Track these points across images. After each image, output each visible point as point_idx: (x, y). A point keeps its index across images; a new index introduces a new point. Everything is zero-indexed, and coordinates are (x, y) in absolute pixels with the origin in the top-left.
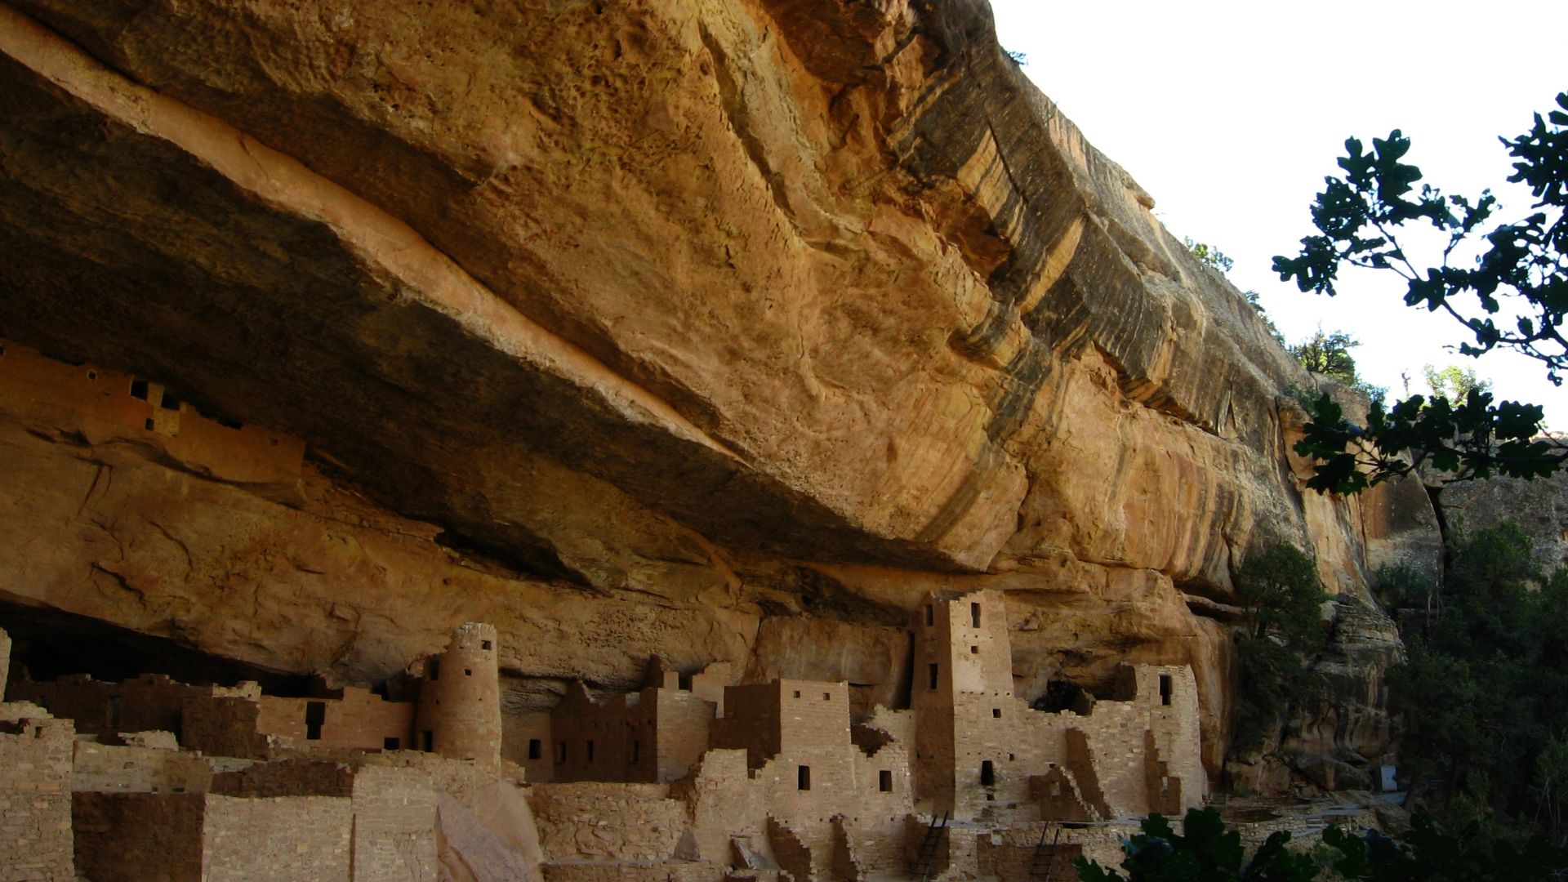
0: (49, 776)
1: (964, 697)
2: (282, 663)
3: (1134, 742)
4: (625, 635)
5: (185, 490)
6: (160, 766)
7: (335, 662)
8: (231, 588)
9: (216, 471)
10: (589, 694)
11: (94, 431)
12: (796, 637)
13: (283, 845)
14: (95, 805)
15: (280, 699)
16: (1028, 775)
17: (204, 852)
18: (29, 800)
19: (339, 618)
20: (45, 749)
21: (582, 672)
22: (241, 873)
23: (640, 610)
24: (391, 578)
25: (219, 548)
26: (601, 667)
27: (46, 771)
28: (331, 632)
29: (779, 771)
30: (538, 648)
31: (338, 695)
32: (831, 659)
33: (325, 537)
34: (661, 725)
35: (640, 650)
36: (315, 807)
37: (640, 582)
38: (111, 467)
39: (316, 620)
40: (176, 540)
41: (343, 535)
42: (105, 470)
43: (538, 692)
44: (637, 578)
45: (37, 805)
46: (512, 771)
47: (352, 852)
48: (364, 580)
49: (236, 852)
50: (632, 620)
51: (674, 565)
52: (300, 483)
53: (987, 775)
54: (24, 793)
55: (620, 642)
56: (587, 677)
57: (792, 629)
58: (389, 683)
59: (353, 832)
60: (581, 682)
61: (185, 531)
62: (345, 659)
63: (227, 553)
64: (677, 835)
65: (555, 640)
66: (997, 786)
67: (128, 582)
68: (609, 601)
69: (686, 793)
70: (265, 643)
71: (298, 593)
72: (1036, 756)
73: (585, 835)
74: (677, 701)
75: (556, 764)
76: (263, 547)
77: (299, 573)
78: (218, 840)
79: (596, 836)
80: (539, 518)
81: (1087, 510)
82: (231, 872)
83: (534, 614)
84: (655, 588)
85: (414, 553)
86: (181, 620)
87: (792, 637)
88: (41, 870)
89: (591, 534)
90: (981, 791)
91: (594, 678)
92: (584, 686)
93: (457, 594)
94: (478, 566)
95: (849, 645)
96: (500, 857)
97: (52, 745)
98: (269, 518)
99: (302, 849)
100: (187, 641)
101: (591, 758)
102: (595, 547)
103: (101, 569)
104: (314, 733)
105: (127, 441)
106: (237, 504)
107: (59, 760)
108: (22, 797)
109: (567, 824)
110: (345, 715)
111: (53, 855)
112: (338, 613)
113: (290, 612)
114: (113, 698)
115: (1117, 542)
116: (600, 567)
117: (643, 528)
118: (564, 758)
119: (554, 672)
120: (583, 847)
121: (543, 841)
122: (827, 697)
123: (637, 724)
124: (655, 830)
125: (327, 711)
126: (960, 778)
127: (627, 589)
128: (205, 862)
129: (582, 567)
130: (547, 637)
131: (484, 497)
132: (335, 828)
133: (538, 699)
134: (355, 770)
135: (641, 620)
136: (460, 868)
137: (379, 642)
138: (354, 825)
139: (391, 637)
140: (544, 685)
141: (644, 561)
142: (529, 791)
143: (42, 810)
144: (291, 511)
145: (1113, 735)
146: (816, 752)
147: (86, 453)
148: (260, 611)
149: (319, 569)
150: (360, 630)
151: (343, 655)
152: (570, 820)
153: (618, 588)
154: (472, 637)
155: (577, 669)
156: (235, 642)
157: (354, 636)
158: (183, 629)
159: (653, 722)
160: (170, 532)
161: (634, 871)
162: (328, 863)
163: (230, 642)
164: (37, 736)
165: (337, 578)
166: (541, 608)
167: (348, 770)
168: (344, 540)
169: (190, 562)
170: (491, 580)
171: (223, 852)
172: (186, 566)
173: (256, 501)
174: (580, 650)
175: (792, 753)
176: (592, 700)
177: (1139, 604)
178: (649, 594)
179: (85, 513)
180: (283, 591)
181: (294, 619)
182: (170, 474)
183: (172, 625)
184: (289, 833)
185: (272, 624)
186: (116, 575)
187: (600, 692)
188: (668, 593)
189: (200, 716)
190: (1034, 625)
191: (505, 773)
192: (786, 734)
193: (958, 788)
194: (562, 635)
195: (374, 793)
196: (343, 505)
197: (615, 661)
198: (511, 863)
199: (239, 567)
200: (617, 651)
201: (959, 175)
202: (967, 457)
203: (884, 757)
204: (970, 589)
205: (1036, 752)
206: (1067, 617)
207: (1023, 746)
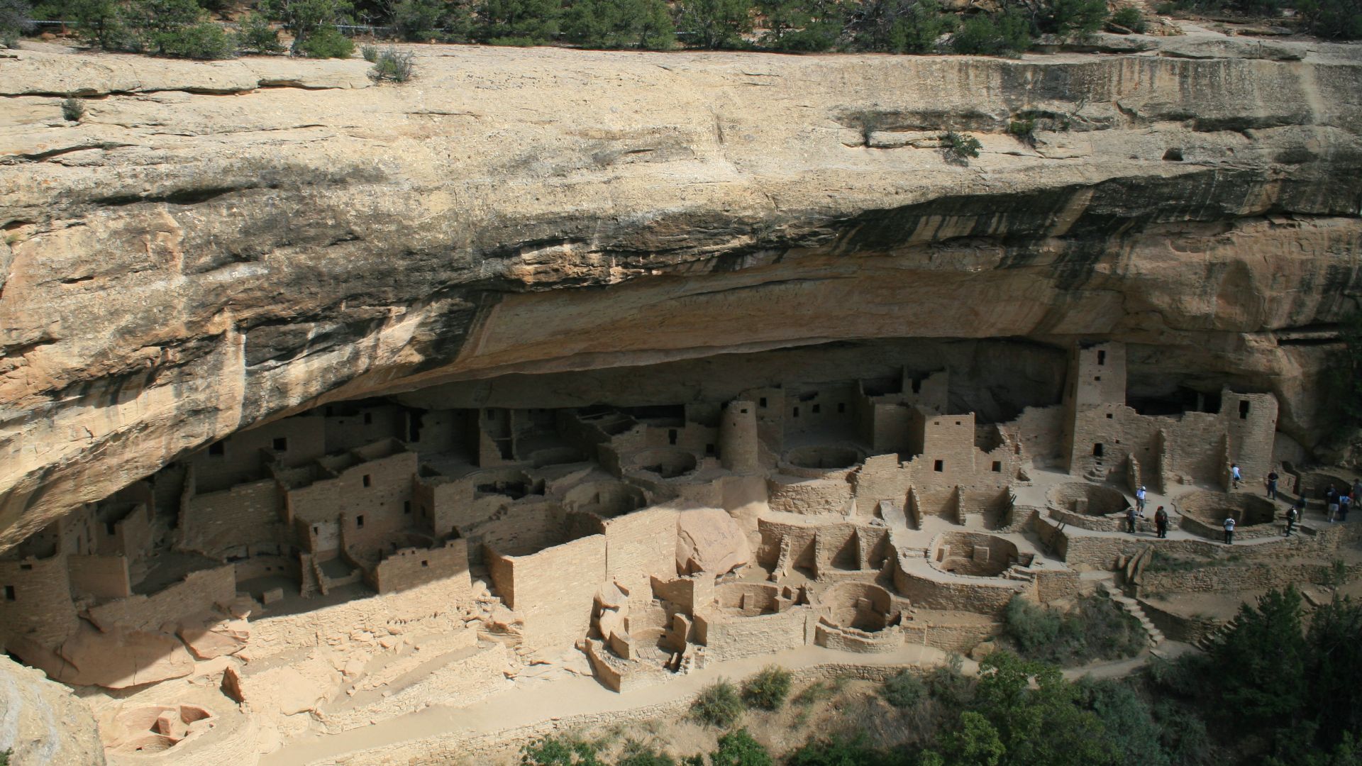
0: (458, 558)
1: (1085, 407)
3: (1213, 439)
15: (656, 428)
17: (514, 581)
18: (451, 567)
20: (456, 550)
29: (921, 462)
34: (876, 423)
36: (583, 545)
39: (677, 388)
45: (454, 568)
47: (606, 555)
53: (1098, 450)
54: (449, 565)
57: (995, 351)
59: (607, 548)
64: (844, 501)
66: (1104, 457)
72: (1135, 442)
73: (789, 502)
74: (887, 410)
79: (794, 503)
88: (457, 588)
90: (1093, 460)
104: (674, 445)
107: (462, 552)
108: (447, 567)
110: (686, 435)
115: (1207, 320)
120: (788, 507)
122: (959, 424)
124: (827, 501)
125: (678, 434)
126: (1076, 453)
128: (515, 584)
132: (596, 549)
134: (605, 521)
136: (688, 540)
138: (607, 542)
143: (457, 569)
145: (1196, 435)
146: (948, 453)
152: (782, 495)
154: (736, 408)
161: (798, 529)
162: (592, 562)
164: (451, 547)
167: (602, 522)
175: (931, 453)
190: (1153, 360)
193: (1074, 457)
195: (621, 528)
201: (910, 239)
202: (1042, 304)
203: (997, 455)
204: (1093, 345)
205: (1135, 440)
206: (1179, 356)
207: (1127, 436)
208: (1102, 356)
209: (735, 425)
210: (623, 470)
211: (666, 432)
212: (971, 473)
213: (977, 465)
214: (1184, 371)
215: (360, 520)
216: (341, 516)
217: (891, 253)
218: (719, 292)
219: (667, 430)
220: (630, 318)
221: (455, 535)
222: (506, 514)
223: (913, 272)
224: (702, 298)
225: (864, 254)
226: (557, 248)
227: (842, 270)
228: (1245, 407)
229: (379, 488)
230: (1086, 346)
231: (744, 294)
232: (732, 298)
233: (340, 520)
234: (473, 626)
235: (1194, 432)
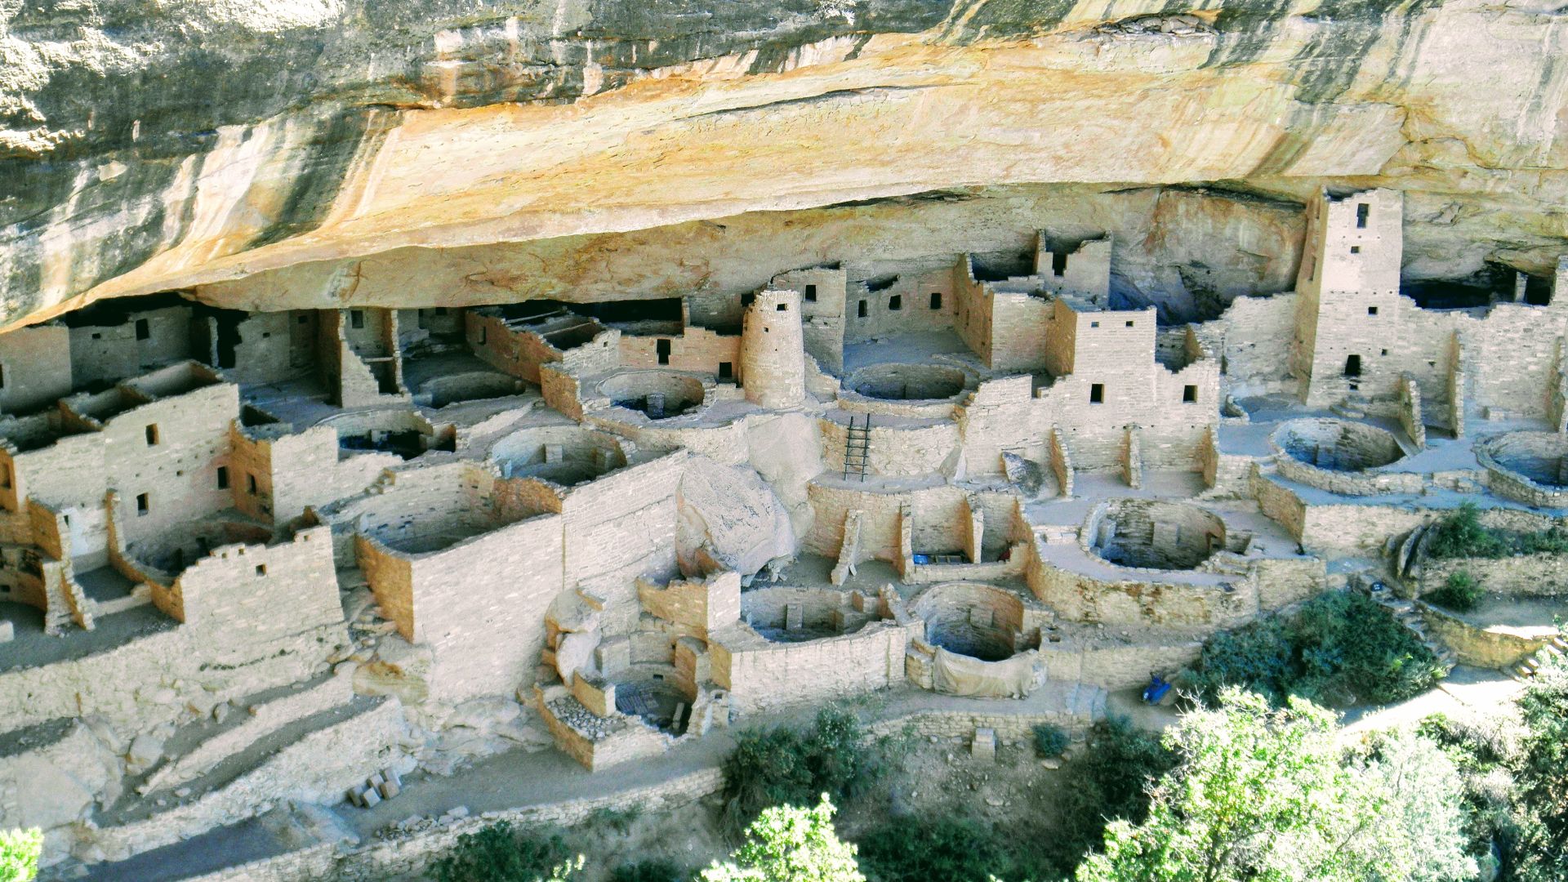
0: (318, 558)
1: (1333, 297)
3: (1540, 347)
4: (1003, 219)
6: (462, 472)
13: (494, 563)
15: (635, 338)
16: (1401, 370)
17: (414, 593)
18: (305, 575)
20: (313, 545)
22: (451, 593)
27: (317, 555)
28: (686, 274)
32: (1228, 232)
34: (996, 325)
35: (1023, 227)
36: (526, 529)
39: (669, 270)
45: (311, 575)
47: (564, 547)
48: (703, 241)
49: (445, 583)
50: (1007, 209)
53: (1353, 366)
54: (302, 572)
55: (1000, 225)
57: (1187, 204)
59: (564, 535)
60: (967, 255)
62: (706, 287)
64: (944, 452)
65: (926, 234)
66: (1362, 378)
67: (497, 282)
68: (973, 202)
71: (646, 258)
72: (1414, 352)
74: (1014, 304)
78: (426, 583)
82: (441, 596)
83: (893, 224)
87: (1187, 211)
88: (317, 609)
90: (1344, 383)
92: (969, 260)
93: (803, 229)
95: (1245, 222)
97: (317, 542)
99: (514, 559)
103: (473, 280)
104: (663, 360)
107: (324, 548)
108: (299, 574)
110: (685, 349)
112: (687, 263)
113: (643, 270)
122: (1131, 324)
124: (920, 451)
125: (673, 345)
126: (1317, 371)
128: (416, 598)
130: (915, 234)
132: (546, 537)
136: (694, 518)
139: (742, 268)
145: (1512, 340)
146: (1113, 372)
148: (616, 275)
150: (712, 269)
151: (703, 285)
154: (769, 302)
157: (708, 274)
161: (872, 498)
162: (541, 559)
164: (306, 541)
169: (543, 262)
171: (431, 587)
172: (541, 264)
174: (956, 236)
175: (1085, 374)
180: (632, 260)
181: (649, 274)
184: (499, 554)
185: (630, 280)
186: (486, 281)
189: (548, 379)
190: (1447, 218)
192: (1080, 358)
193: (1314, 378)
194: (932, 230)
195: (584, 504)
197: (1000, 237)
200: (999, 231)
201: (1066, 19)
202: (1272, 127)
203: (1191, 374)
204: (1349, 195)
205: (1414, 349)
206: (1490, 211)
207: (1400, 343)
208: (1363, 211)
209: (767, 330)
210: (584, 407)
211: (652, 343)
212: (1149, 404)
213: (1159, 393)
214: (1498, 236)
215: (142, 501)
216: (111, 492)
217: (1035, 42)
218: (752, 108)
219: (654, 339)
220: (610, 152)
221: (309, 521)
222: (392, 484)
223: (1068, 75)
224: (729, 118)
225: (991, 43)
226: (495, 34)
227: (953, 71)
229: (173, 444)
230: (1337, 197)
231: (794, 111)
232: (774, 118)
233: (107, 502)
234: (345, 671)
235: (1509, 335)
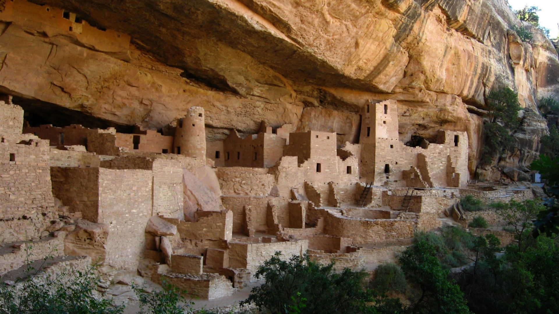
0: (42, 161)
1: (380, 140)
2: (123, 121)
3: (443, 159)
4: (252, 113)
5: (85, 55)
6: (81, 158)
7: (143, 121)
8: (104, 92)
9: (97, 48)
10: (238, 134)
11: (50, 32)
12: (317, 115)
13: (128, 187)
14: (58, 171)
15: (123, 134)
16: (402, 170)
17: (99, 189)
18: (35, 169)
19: (144, 104)
20: (40, 150)
21: (236, 126)
22: (113, 197)
23: (258, 103)
24: (164, 89)
25: (99, 77)
26: (242, 125)
27: (40, 159)
28: (141, 109)
29: (309, 165)
30: (219, 117)
31: (145, 133)
32: (330, 124)
33: (139, 73)
34: (265, 147)
35: (257, 118)
36: (139, 174)
37: (258, 93)
38: (57, 46)
39: (136, 105)
40: (82, 74)
41: (146, 73)
42: (55, 46)
43: (219, 133)
44: (257, 91)
45: (38, 171)
46: (210, 162)
47: (153, 190)
48: (154, 90)
49: (111, 189)
50: (255, 107)
51: (271, 86)
52: (129, 52)
53: (387, 169)
54: (33, 167)
55: (250, 115)
56: (237, 128)
57: (315, 112)
58: (163, 129)
59: (153, 183)
60: (235, 130)
61: (86, 71)
62: (147, 120)
63: (102, 79)
64: (271, 187)
65: (226, 114)
66: (390, 173)
67: (65, 90)
68: (246, 99)
69: (274, 172)
70: (117, 113)
71: (129, 94)
72: (406, 163)
73: (237, 186)
74: (271, 138)
75: (225, 160)
76: (115, 77)
77: (129, 87)
78: (104, 185)
79: (241, 187)
80: (220, 67)
81: (431, 70)
82: (109, 196)
83: (218, 104)
84: (264, 95)
85: (172, 80)
86: (85, 104)
87: (315, 115)
88: (40, 194)
89: (240, 74)
90: (385, 175)
91: (240, 128)
92: (236, 132)
93: (189, 96)
94: (197, 86)
95: (337, 119)
96: (206, 193)
97: (42, 149)
98: (117, 66)
99: (134, 188)
100: (88, 112)
101: (239, 158)
102: (241, 79)
103: (54, 85)
104: (136, 147)
105: (62, 35)
106: (105, 60)
107: (45, 155)
108: (32, 168)
109: (230, 182)
110: (148, 140)
111: (45, 189)
112: (144, 102)
113: (126, 101)
114: (61, 133)
115: (442, 83)
116: (243, 87)
117: (260, 72)
118: (228, 158)
119: (225, 126)
120: (236, 190)
121: (221, 188)
122: (328, 138)
123: (256, 146)
124: (263, 185)
125: (141, 139)
126: (377, 170)
127: (253, 95)
128: (100, 192)
129: (236, 86)
130: (223, 113)
131: (199, 58)
132: (146, 181)
133: (219, 136)
134: (153, 160)
135: (258, 107)
136: (192, 197)
137: (160, 113)
138: (153, 180)
139: (164, 111)
140: (221, 131)
141: (260, 85)
142: (216, 170)
143: (39, 173)
144: (126, 63)
145: (435, 157)
146: (323, 158)
147: (47, 40)
148: (115, 101)
149: (136, 85)
150: (152, 109)
151: (146, 118)
152: (232, 181)
153: (250, 95)
154: (195, 112)
155: (234, 125)
156: (106, 113)
157: (150, 111)
158: (86, 108)
159: (262, 146)
160: (80, 70)
161: (255, 199)
162: (144, 194)
163: (104, 113)
164: (36, 146)
165: (143, 89)
166: (220, 101)
167: (151, 160)
168: (146, 75)
169: (88, 82)
170: (201, 90)
171: (106, 189)
172: (87, 84)
173: (112, 59)
174: (235, 118)
175: (314, 158)
176: (239, 137)
177: (448, 108)
178: (261, 97)
179: (48, 63)
180: (123, 94)
181: (128, 104)
182: (79, 48)
183: (82, 106)
184: (130, 183)
185: (119, 106)
186: (60, 87)
187: (242, 134)
188: (269, 97)
189: (94, 140)
190: (407, 114)
191: (208, 163)
192: (312, 151)
193: (376, 174)
194: (228, 112)
195: (160, 169)
196: (145, 61)
197: (248, 122)
198: (210, 196)
199: (106, 84)
200: (249, 119)
203: (349, 161)
204: (384, 99)
205: (406, 161)
206: (420, 111)
207: (401, 159)
209: (194, 125)
210: (120, 149)
211: (131, 138)
212: (336, 174)
213: (339, 170)
219: (132, 135)
228: (456, 140)
234: (61, 235)
235: (434, 155)
